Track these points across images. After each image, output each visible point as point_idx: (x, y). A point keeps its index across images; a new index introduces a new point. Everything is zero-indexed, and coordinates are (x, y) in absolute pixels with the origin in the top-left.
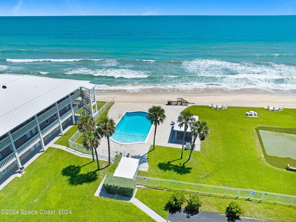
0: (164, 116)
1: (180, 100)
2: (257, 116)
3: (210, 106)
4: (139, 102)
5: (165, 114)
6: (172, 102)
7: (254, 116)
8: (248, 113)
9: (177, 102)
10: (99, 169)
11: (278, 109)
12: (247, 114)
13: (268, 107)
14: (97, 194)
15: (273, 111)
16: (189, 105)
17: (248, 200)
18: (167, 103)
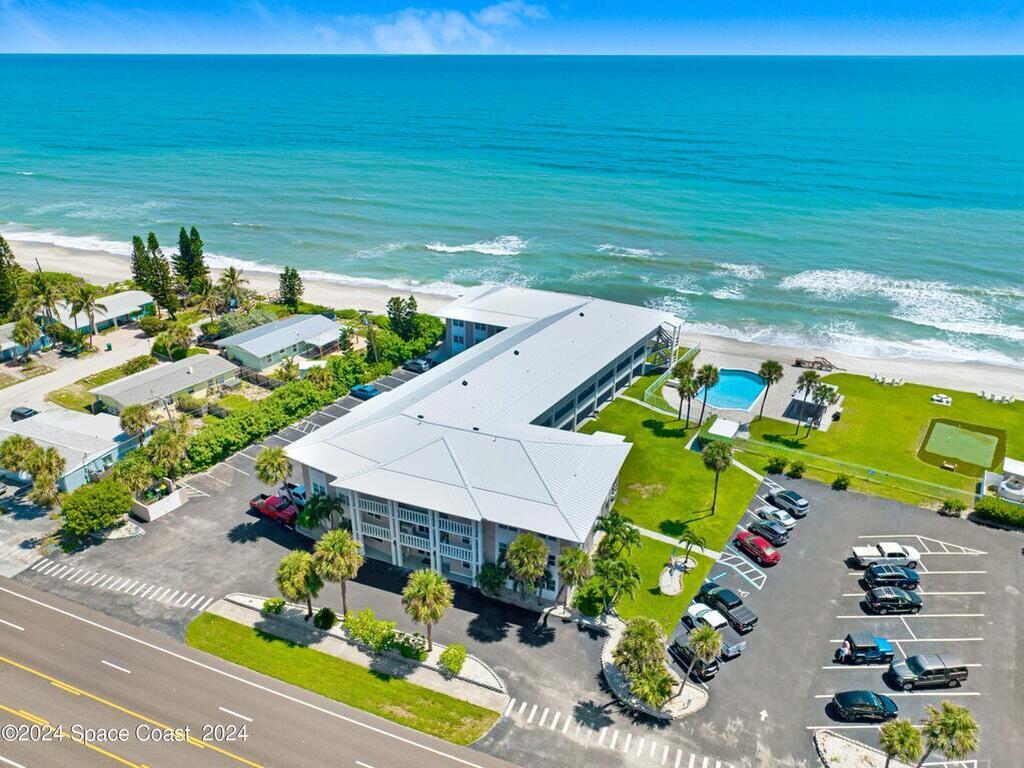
0: (781, 375)
1: (820, 360)
2: (950, 405)
3: (873, 377)
4: (744, 356)
5: (783, 372)
6: (804, 362)
7: (944, 403)
8: (935, 397)
9: (813, 364)
10: (686, 428)
11: (1000, 399)
12: (932, 400)
13: (993, 396)
14: (688, 447)
15: (991, 400)
16: (834, 371)
17: (867, 481)
18: (794, 363)
